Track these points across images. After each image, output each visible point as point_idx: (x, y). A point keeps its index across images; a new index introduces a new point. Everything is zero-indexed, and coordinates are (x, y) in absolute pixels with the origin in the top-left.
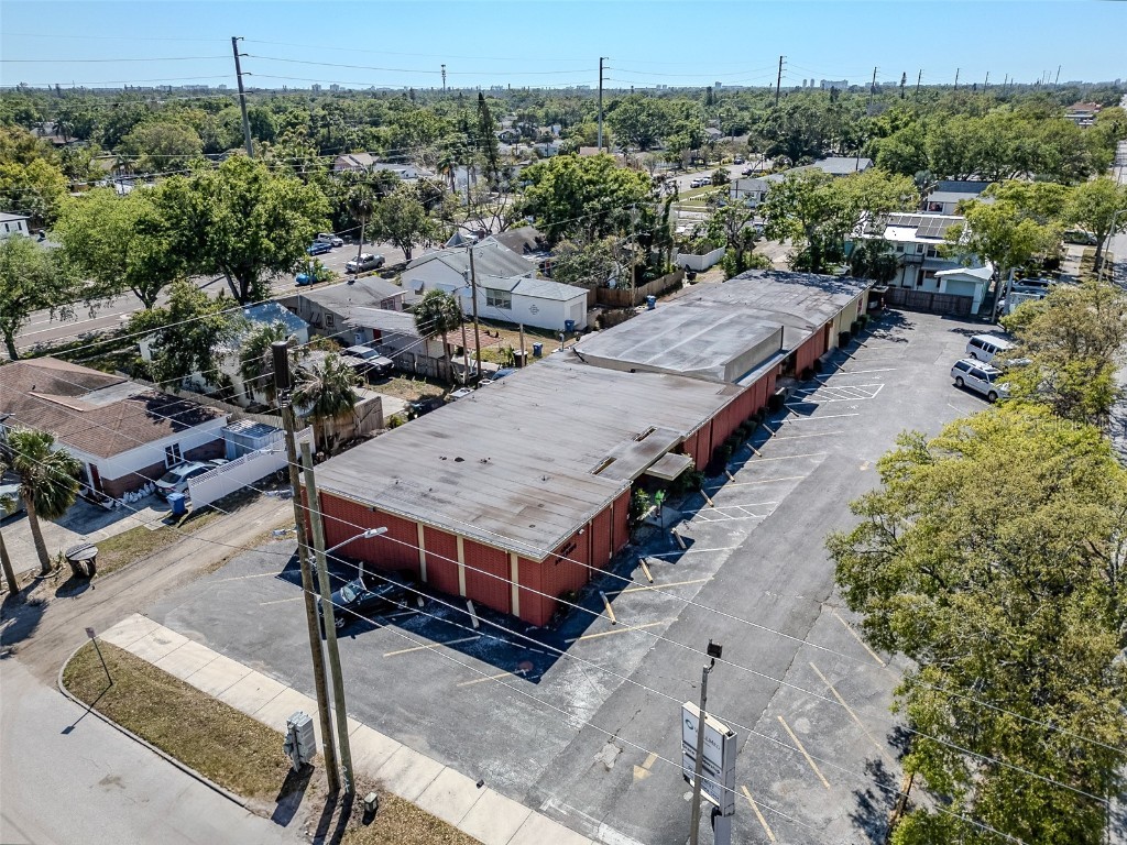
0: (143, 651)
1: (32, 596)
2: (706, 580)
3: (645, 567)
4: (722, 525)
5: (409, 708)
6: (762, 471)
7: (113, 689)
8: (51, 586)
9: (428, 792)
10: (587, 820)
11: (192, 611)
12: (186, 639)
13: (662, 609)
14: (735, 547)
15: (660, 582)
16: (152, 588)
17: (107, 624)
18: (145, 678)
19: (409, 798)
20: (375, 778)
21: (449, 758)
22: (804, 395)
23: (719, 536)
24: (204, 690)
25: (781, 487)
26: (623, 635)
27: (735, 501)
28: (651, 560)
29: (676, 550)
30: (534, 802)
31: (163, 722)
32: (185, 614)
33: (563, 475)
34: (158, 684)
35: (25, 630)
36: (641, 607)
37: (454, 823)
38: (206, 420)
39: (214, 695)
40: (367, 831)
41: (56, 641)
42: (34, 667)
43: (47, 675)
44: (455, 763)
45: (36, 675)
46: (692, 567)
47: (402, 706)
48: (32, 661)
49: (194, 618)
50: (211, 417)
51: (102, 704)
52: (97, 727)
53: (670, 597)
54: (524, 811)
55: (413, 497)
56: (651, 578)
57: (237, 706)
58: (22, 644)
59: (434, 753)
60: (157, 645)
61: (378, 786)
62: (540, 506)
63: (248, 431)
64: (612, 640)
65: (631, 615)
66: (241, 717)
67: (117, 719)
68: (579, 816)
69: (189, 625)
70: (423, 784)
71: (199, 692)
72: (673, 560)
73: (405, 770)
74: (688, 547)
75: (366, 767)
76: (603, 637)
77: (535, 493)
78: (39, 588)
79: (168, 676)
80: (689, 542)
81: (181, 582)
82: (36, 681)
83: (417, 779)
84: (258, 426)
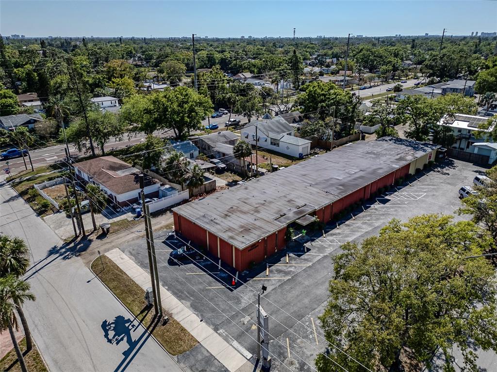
0: (116, 260)
1: (89, 238)
2: (308, 265)
3: (287, 257)
4: (325, 245)
5: (188, 293)
6: (352, 225)
7: (104, 271)
8: (95, 235)
9: (185, 320)
10: (231, 339)
11: (133, 250)
12: (129, 259)
13: (287, 273)
14: (326, 254)
15: (291, 263)
16: (124, 240)
17: (108, 250)
18: (114, 269)
19: (178, 321)
20: (171, 313)
21: (195, 311)
22: (387, 195)
23: (321, 249)
24: (129, 276)
25: (356, 233)
26: (268, 280)
27: (334, 236)
28: (291, 255)
29: (302, 252)
30: (216, 330)
31: (115, 283)
32: (131, 250)
33: (263, 219)
34: (117, 272)
35: (84, 249)
36: (279, 271)
37: (189, 331)
38: (153, 184)
39: (132, 278)
40: (163, 327)
41: (93, 254)
42: (84, 261)
43: (87, 264)
44: (196, 313)
45: (84, 263)
46: (305, 260)
47: (186, 292)
48: (84, 258)
49: (133, 252)
50: (155, 183)
51: (100, 275)
52: (97, 282)
53: (292, 269)
54: (212, 331)
55: (208, 221)
56: (288, 261)
57: (137, 283)
58: (83, 253)
59: (191, 309)
60: (120, 259)
61: (171, 315)
62: (250, 229)
63: (166, 189)
64: (264, 281)
65: (275, 274)
66: (137, 286)
67: (103, 280)
68: (228, 336)
69: (131, 254)
70: (184, 317)
71: (128, 276)
72: (299, 256)
73: (180, 312)
74: (307, 252)
75: (169, 309)
76: (262, 280)
77: (249, 224)
78: (91, 236)
79: (121, 269)
80: (309, 250)
81: (133, 240)
82: (84, 265)
83: (183, 315)
84: (170, 187)
